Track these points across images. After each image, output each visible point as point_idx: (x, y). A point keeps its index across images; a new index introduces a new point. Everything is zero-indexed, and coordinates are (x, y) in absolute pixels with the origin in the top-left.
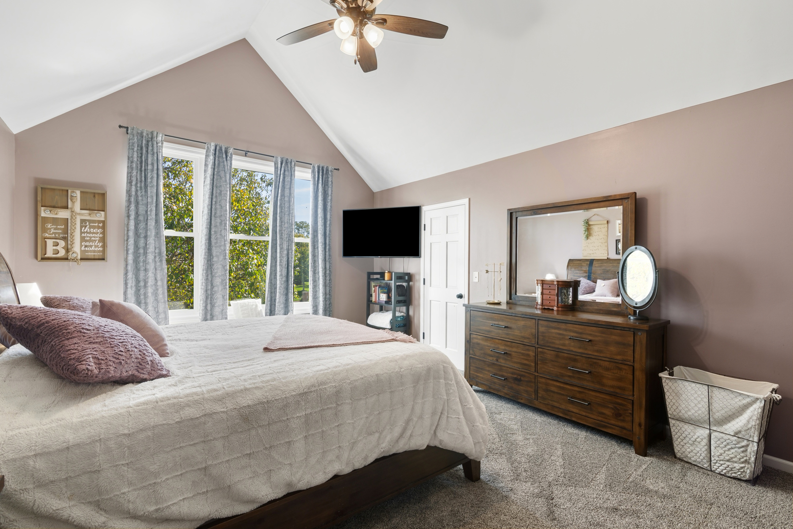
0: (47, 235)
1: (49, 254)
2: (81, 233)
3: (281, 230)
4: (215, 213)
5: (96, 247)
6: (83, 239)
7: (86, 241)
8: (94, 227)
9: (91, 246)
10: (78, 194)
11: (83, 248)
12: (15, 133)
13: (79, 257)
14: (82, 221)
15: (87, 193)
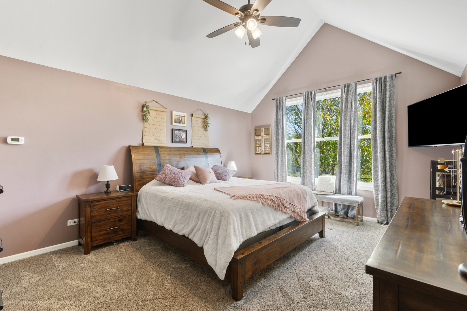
0: (257, 145)
1: (257, 152)
2: (265, 144)
3: (345, 132)
4: (307, 128)
5: (268, 149)
6: (265, 146)
7: (266, 147)
8: (267, 141)
9: (267, 149)
10: (263, 129)
11: (265, 150)
12: (251, 112)
13: (264, 153)
14: (265, 139)
15: (266, 128)
